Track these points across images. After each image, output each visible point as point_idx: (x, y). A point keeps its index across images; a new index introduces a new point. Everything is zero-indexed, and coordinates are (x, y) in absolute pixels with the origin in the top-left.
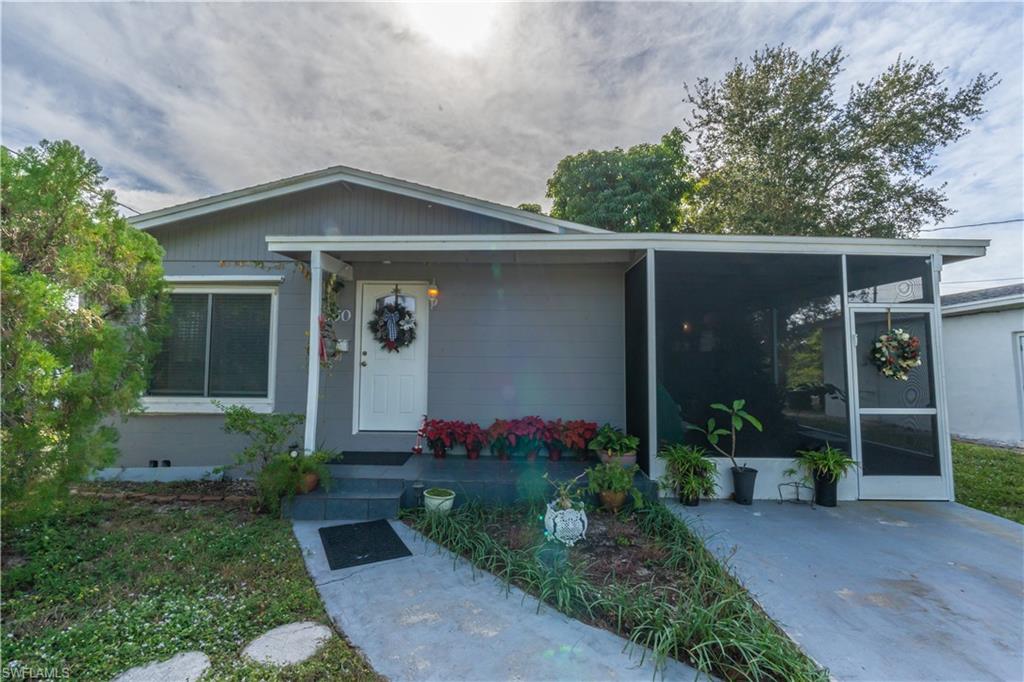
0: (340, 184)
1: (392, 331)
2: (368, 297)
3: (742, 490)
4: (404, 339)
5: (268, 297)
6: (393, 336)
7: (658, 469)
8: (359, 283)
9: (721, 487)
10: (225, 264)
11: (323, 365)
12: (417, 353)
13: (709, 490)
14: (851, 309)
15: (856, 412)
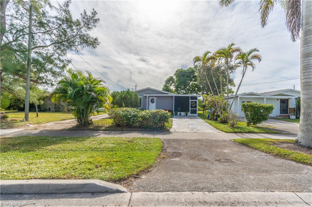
0: (149, 89)
3: (180, 114)
4: (154, 102)
5: (141, 98)
6: (153, 102)
7: (174, 113)
9: (179, 114)
12: (155, 103)
13: (178, 114)
14: (190, 101)
15: (190, 109)
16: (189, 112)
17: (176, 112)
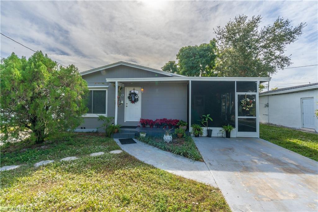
0: (121, 65)
1: (133, 99)
2: (128, 91)
3: (209, 133)
4: (136, 100)
5: (105, 91)
7: (191, 129)
8: (126, 88)
9: (205, 134)
10: (96, 84)
11: (118, 106)
12: (139, 104)
13: (201, 134)
14: (237, 94)
15: (237, 117)
16: (234, 126)
17: (198, 126)
